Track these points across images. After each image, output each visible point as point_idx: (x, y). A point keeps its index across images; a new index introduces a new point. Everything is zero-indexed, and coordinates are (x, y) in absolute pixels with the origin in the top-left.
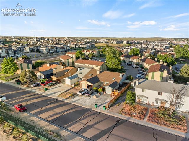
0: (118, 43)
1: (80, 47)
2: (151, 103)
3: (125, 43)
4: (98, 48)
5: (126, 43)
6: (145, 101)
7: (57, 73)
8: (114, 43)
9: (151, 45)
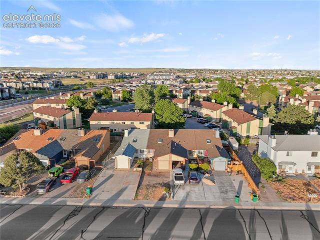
0: (99, 77)
1: (34, 88)
2: (300, 172)
3: (111, 77)
4: (75, 87)
5: (113, 77)
6: (290, 170)
7: (74, 147)
8: (91, 77)
9: (159, 79)
